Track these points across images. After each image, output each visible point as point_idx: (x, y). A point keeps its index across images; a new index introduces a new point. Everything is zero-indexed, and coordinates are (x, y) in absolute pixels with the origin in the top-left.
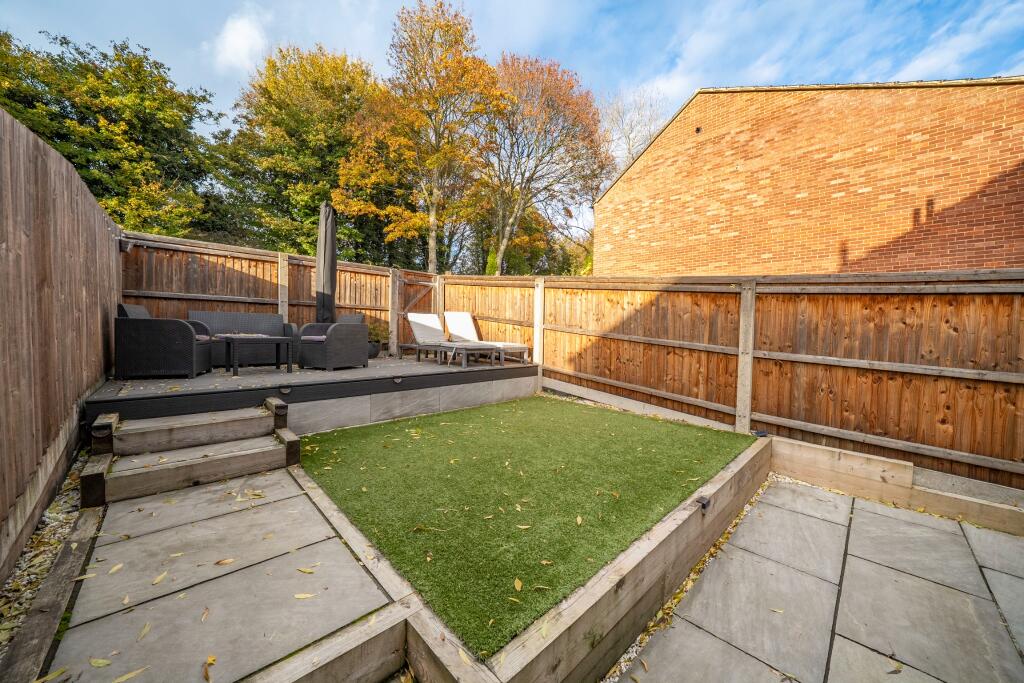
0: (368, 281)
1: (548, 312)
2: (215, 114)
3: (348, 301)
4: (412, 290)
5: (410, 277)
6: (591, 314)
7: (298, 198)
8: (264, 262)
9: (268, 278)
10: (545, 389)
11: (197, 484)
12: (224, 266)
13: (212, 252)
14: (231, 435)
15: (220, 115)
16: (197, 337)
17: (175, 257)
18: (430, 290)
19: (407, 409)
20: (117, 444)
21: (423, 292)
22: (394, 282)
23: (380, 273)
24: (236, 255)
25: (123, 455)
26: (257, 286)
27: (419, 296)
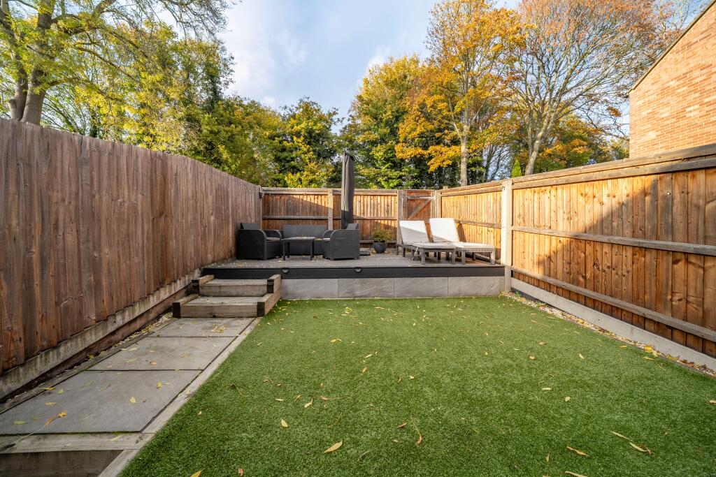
0: (383, 200)
1: (516, 213)
2: (341, 119)
3: (369, 216)
4: (414, 204)
5: (412, 194)
6: (561, 212)
7: (377, 155)
8: (321, 195)
9: (323, 204)
10: (513, 291)
11: (214, 317)
12: (302, 200)
13: (297, 193)
14: (246, 294)
15: (343, 119)
16: (268, 238)
17: (282, 198)
18: (429, 203)
19: (366, 292)
20: (201, 290)
21: (423, 204)
22: (400, 199)
23: (390, 194)
24: (307, 193)
25: (203, 296)
26: (318, 209)
27: (420, 208)
